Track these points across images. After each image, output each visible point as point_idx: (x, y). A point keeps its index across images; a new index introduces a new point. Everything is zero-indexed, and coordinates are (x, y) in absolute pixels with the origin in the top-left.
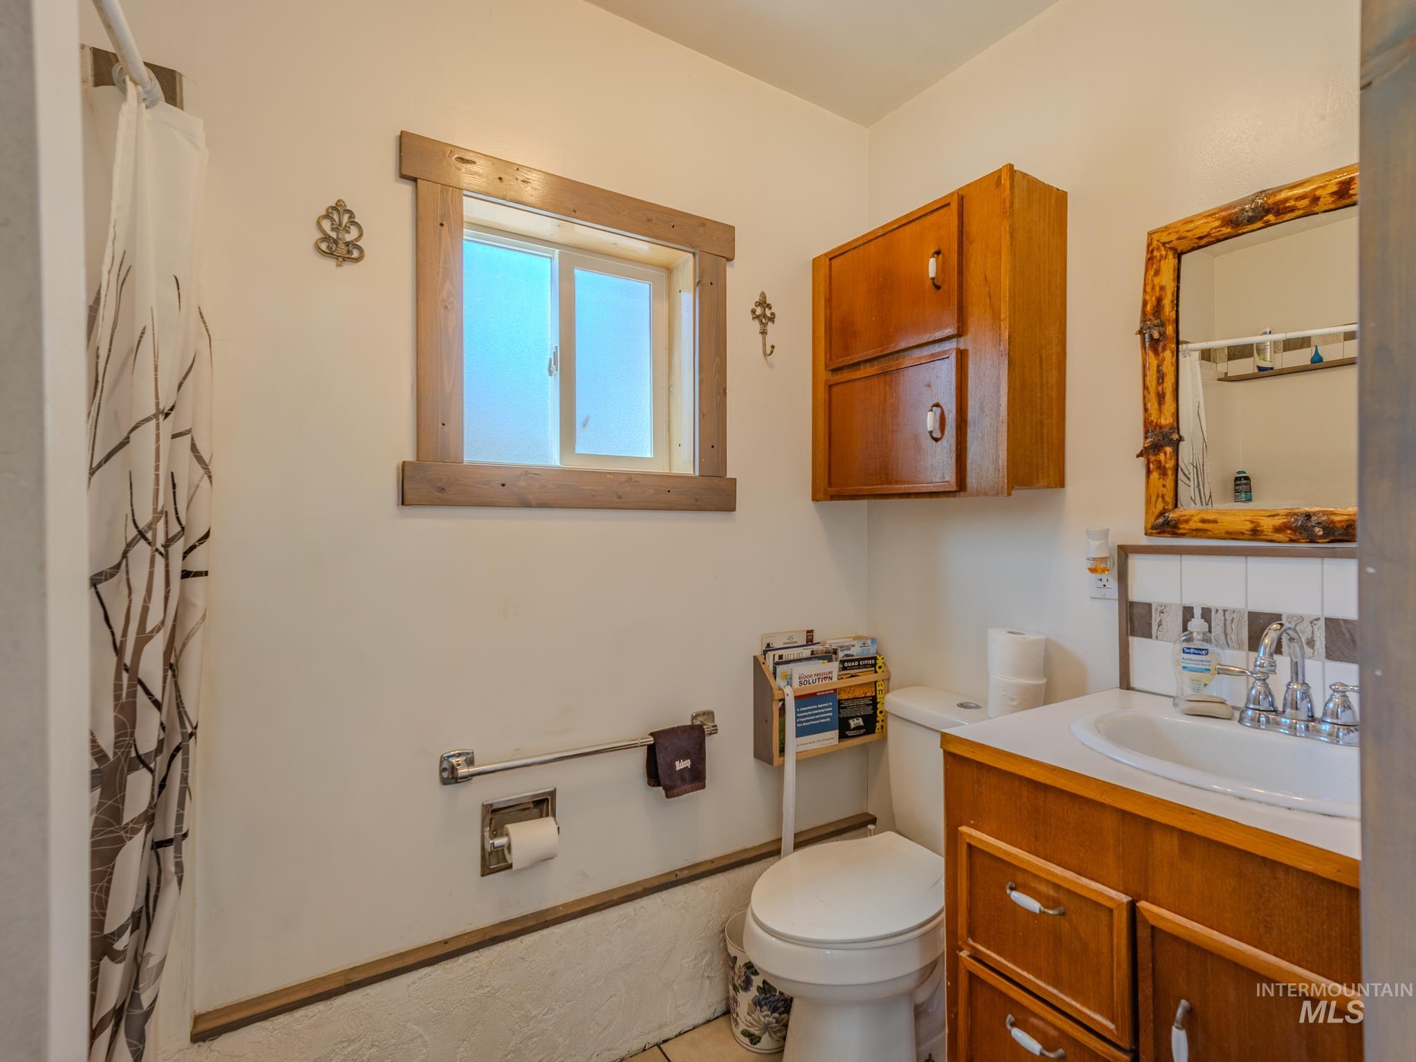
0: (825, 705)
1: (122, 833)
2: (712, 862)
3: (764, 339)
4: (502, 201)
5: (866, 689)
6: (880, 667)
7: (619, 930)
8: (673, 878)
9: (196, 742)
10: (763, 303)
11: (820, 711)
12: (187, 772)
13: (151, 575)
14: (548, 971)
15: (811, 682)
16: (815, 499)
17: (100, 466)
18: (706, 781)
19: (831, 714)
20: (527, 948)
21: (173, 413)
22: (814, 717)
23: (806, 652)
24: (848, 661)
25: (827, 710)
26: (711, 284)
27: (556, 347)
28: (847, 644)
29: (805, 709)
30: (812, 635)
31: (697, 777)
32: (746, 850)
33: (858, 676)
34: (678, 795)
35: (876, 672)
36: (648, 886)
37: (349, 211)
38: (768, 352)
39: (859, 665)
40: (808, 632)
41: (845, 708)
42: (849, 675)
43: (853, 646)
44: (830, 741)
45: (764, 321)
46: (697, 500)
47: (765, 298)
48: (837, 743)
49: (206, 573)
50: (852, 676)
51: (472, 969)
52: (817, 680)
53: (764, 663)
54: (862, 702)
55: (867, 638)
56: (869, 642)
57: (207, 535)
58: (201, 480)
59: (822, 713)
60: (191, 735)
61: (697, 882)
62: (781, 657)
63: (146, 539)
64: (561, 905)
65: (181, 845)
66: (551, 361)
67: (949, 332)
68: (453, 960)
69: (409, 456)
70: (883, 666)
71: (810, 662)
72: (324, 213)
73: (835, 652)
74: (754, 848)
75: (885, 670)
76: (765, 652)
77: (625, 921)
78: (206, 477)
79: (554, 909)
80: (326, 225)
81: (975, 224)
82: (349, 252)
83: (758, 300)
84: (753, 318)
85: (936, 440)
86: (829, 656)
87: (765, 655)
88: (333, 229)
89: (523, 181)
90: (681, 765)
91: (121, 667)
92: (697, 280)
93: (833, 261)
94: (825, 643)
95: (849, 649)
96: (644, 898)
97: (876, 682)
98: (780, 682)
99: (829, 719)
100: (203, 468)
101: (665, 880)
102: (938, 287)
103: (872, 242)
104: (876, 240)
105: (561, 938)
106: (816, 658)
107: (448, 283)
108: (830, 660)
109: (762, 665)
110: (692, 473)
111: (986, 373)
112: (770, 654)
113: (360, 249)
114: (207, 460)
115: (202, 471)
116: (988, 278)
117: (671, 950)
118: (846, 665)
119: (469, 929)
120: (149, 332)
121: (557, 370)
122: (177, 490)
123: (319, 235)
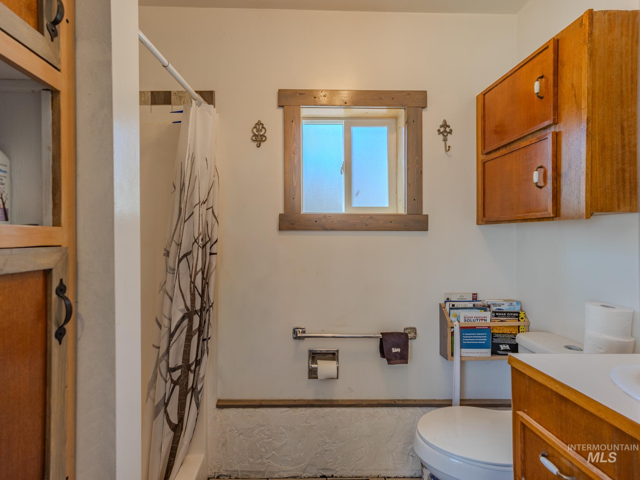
0: (482, 334)
1: (192, 334)
2: (415, 401)
3: (446, 143)
4: (316, 107)
5: (511, 330)
6: (522, 318)
7: (366, 419)
8: (393, 403)
9: (213, 309)
10: (445, 125)
11: (478, 337)
12: (210, 318)
13: (198, 253)
14: (334, 426)
15: (472, 320)
16: (478, 223)
17: (187, 220)
18: (408, 360)
19: (486, 340)
20: (325, 413)
21: (206, 202)
22: (474, 340)
23: (470, 305)
24: (498, 312)
25: (483, 337)
26: (414, 121)
27: (343, 162)
28: (498, 303)
29: (469, 334)
30: (477, 296)
31: (403, 358)
32: (435, 400)
33: (505, 321)
34: (393, 364)
35: (519, 321)
36: (380, 403)
37: (262, 124)
38: (448, 149)
39: (506, 315)
40: (473, 294)
41: (497, 338)
42: (500, 320)
43: (503, 304)
44: (485, 354)
45: (445, 134)
46: (406, 226)
47: (446, 122)
48: (490, 356)
49: (216, 254)
50: (501, 321)
51: (303, 414)
52: (476, 320)
53: (444, 308)
54: (509, 336)
55: (514, 301)
56: (515, 303)
57: (216, 241)
58: (215, 223)
59: (480, 338)
60: (211, 306)
61: (406, 408)
62: (453, 305)
63: (197, 242)
64: (341, 400)
65: (208, 341)
66: (341, 168)
67: (548, 123)
68: (297, 408)
69: (282, 212)
70: (524, 317)
71: (472, 310)
72: (254, 126)
73: (489, 306)
74: (439, 400)
75: (526, 320)
76: (445, 302)
77: (369, 415)
78: (216, 222)
79: (338, 401)
80: (255, 130)
81: (566, 53)
82: (262, 139)
83: (442, 124)
84: (439, 134)
85: (541, 187)
86: (485, 308)
87: (445, 303)
88: (257, 132)
89: (324, 96)
90: (395, 350)
91: (191, 282)
92: (406, 121)
93: (486, 95)
94: (484, 301)
95: (500, 306)
96: (378, 408)
97: (519, 326)
98: (453, 318)
99: (484, 342)
100: (216, 219)
101: (389, 402)
102: (541, 98)
103: (505, 80)
104: (507, 79)
105: (339, 413)
106: (476, 308)
107: (295, 144)
108: (485, 310)
109: (443, 309)
110: (404, 213)
111: (573, 144)
112: (448, 304)
113: (265, 136)
114: (217, 217)
115: (215, 220)
116: (574, 85)
117: (391, 436)
118: (497, 314)
119: (304, 398)
120: (197, 177)
121: (344, 172)
122: (208, 227)
123: (253, 135)
